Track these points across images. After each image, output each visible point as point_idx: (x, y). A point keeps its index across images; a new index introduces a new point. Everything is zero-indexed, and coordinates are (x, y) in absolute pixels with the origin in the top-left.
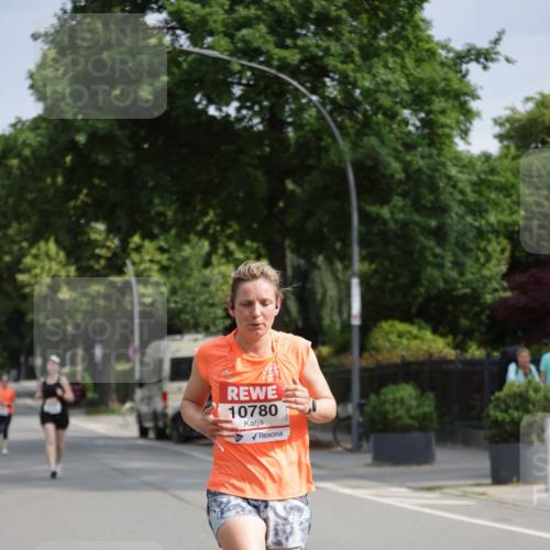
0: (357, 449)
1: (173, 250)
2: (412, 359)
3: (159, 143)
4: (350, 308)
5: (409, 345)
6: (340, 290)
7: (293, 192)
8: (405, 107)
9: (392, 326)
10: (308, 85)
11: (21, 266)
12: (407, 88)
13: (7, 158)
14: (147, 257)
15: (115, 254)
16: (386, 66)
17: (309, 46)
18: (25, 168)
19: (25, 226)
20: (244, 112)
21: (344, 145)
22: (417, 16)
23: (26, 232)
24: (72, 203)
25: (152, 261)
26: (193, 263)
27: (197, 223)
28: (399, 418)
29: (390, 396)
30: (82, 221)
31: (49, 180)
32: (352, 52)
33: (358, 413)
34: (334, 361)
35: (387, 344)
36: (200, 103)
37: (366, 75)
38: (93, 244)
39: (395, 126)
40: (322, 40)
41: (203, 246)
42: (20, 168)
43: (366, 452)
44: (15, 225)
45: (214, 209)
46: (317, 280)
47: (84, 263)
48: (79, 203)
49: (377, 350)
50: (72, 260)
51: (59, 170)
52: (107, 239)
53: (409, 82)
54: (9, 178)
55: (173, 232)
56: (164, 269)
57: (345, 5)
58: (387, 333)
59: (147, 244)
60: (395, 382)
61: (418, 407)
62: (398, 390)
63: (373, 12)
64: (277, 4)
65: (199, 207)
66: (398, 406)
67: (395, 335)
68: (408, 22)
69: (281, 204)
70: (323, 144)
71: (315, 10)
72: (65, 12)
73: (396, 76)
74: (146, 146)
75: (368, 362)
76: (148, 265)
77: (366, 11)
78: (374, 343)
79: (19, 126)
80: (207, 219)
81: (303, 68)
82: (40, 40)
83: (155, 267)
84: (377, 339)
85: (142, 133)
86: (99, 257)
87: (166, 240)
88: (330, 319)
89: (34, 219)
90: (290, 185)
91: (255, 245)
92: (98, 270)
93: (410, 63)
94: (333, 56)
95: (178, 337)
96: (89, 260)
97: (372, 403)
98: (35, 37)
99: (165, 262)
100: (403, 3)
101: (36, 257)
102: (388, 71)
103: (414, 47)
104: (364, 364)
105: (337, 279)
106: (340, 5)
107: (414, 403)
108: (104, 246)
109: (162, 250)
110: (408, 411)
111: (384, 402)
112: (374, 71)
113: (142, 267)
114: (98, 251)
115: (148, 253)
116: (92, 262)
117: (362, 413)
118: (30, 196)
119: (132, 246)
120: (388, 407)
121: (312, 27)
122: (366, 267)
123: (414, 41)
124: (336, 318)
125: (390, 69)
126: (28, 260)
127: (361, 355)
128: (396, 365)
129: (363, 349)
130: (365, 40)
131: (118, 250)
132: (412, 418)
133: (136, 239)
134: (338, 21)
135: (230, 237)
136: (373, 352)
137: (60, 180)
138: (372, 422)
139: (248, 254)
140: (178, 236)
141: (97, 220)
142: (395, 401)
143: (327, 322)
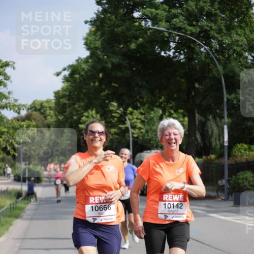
0: (227, 199)
1: (146, 114)
2: (251, 160)
3: (140, 67)
4: (223, 138)
5: (249, 154)
6: (219, 130)
7: (198, 88)
8: (245, 51)
9: (242, 146)
10: (204, 42)
11: (81, 121)
12: (246, 43)
13: (74, 74)
14: (135, 117)
15: (121, 116)
16: (237, 34)
17: (204, 26)
18: (82, 79)
19: (82, 104)
20: (177, 54)
21: (220, 68)
22: (250, 12)
23: (83, 106)
24: (102, 94)
25: (137, 119)
26: (155, 119)
27: (157, 102)
28: (245, 186)
29: (241, 176)
30: (107, 101)
31: (92, 84)
32: (222, 29)
33: (227, 184)
34: (217, 161)
35: (240, 154)
36: (157, 50)
37: (228, 38)
38: (112, 111)
39: (241, 59)
40: (209, 23)
41: (159, 112)
42: (79, 79)
43: (231, 200)
44: (77, 103)
45: (164, 96)
46: (209, 126)
47: (108, 120)
48: (105, 93)
49: (235, 156)
50: (103, 118)
51: (97, 80)
52: (117, 109)
53: (247, 40)
54: (75, 83)
55: (146, 106)
56: (143, 122)
57: (219, 8)
58: (240, 149)
59: (135, 111)
60: (243, 170)
61: (253, 181)
62: (245, 174)
63: (231, 11)
64: (190, 8)
65: (157, 95)
66: (245, 180)
67: (243, 149)
68: (246, 15)
69: (193, 94)
70: (210, 67)
71: (205, 11)
72: (99, 12)
73: (241, 38)
74: (134, 69)
75: (232, 161)
76: (135, 120)
77: (228, 10)
78: (234, 153)
79: (79, 61)
80: (161, 100)
81: (202, 35)
82: (88, 24)
83: (139, 121)
84: (235, 152)
85: (133, 63)
86: (114, 117)
87: (143, 109)
88: (215, 143)
89: (86, 100)
90: (197, 85)
91: (182, 111)
92: (114, 123)
93: (248, 32)
94: (214, 30)
95: (149, 151)
96: (110, 118)
97: (233, 180)
98: (86, 22)
99: (143, 119)
100: (244, 7)
101: (87, 117)
102: (238, 36)
103: (249, 25)
104: (230, 162)
105: (218, 126)
106: (217, 8)
107: (252, 179)
108: (116, 112)
109: (142, 114)
110: (249, 183)
111: (239, 179)
112: (232, 35)
113: (133, 121)
114: (113, 114)
115: (136, 115)
116: (111, 119)
117: (229, 184)
118: (84, 91)
119: (128, 112)
120: (240, 181)
121: (205, 18)
122: (230, 120)
123: (249, 23)
124: (218, 142)
125: (239, 35)
126: (84, 118)
127: (228, 159)
128: (243, 163)
129: (229, 156)
130: (228, 23)
131: (122, 114)
132: (251, 186)
133: (130, 109)
134: (216, 15)
135: (171, 108)
136: (234, 157)
137: (97, 84)
138: (234, 187)
139: (180, 115)
140: (149, 107)
141: (113, 101)
142: (243, 178)
143: (214, 144)
